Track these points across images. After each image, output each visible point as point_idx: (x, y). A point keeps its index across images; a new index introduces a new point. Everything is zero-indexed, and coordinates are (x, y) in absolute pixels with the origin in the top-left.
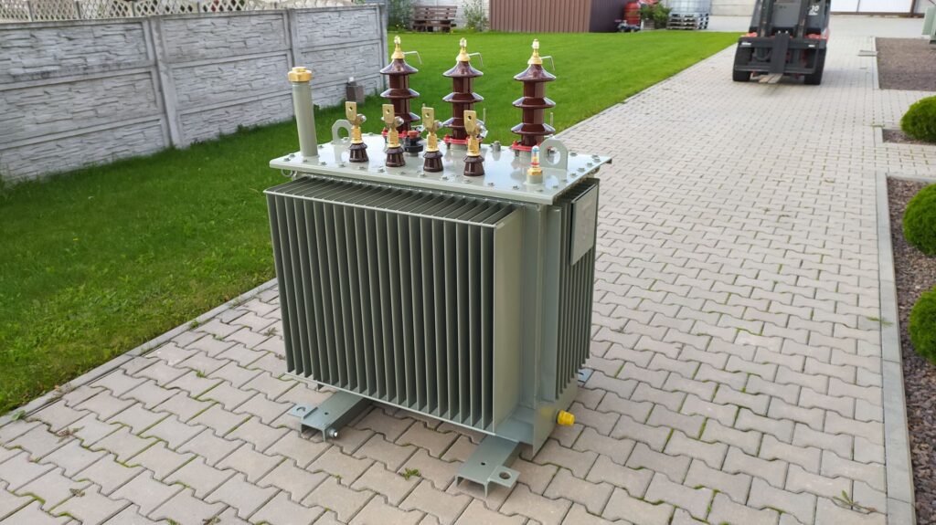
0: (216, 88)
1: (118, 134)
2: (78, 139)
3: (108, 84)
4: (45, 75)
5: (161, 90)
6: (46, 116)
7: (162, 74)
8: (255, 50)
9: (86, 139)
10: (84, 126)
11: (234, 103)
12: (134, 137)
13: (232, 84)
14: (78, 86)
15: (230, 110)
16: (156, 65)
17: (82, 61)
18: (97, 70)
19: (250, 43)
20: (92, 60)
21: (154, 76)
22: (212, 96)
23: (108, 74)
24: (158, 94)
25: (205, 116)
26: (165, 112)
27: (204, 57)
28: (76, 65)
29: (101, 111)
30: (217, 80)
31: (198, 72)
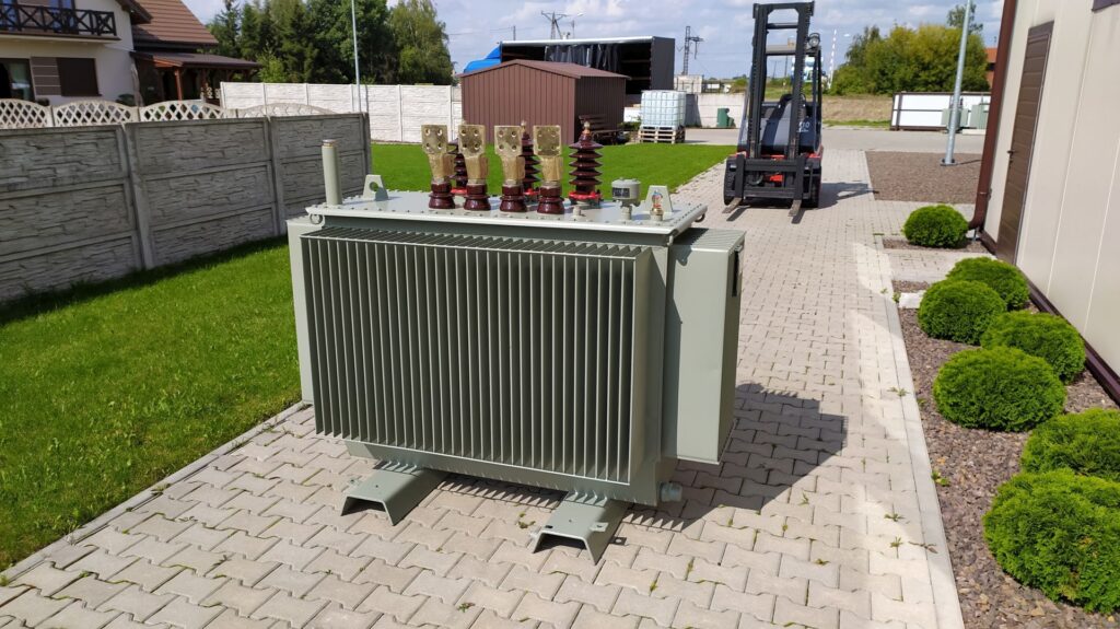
0: (192, 202)
1: (87, 253)
2: (43, 259)
3: (78, 198)
4: (11, 187)
5: (133, 204)
6: (10, 233)
7: (136, 187)
8: (233, 161)
9: (52, 260)
10: (50, 244)
11: (211, 218)
12: (103, 257)
13: (209, 197)
14: (46, 199)
15: (206, 225)
16: (129, 176)
17: (50, 172)
18: (66, 181)
19: (228, 153)
20: (62, 171)
21: (127, 189)
22: (188, 211)
23: (78, 187)
24: (130, 208)
25: (180, 233)
26: (137, 228)
27: (179, 169)
28: (45, 177)
29: (70, 228)
30: (193, 193)
31: (173, 184)
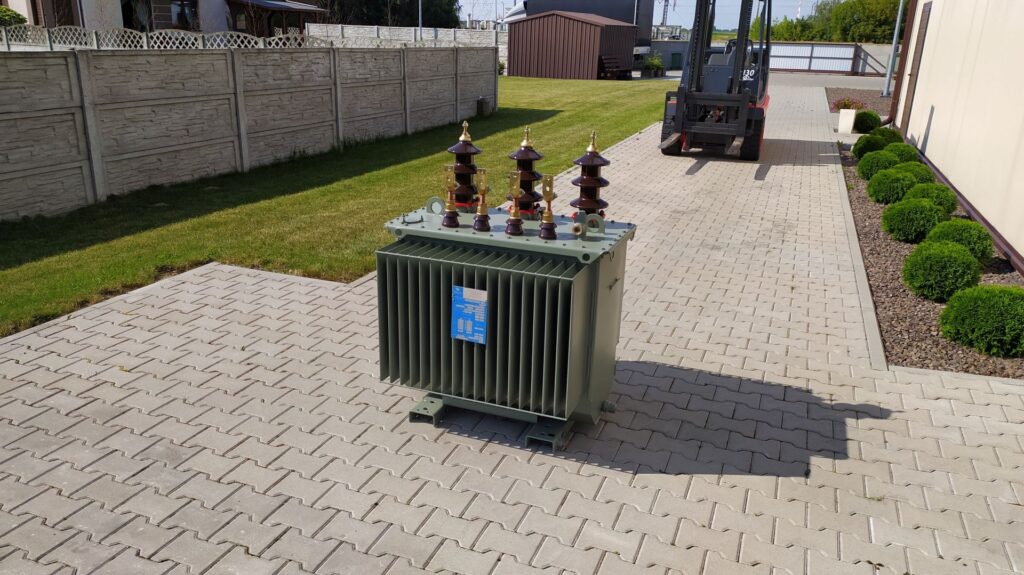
0: (426, 96)
1: (388, 119)
2: (373, 121)
3: (387, 88)
4: (366, 80)
5: (405, 95)
6: (364, 105)
8: (442, 73)
9: (377, 121)
11: (431, 107)
12: (393, 123)
13: (431, 94)
14: (376, 88)
15: (429, 111)
16: (404, 79)
17: (377, 73)
18: (384, 79)
19: (440, 69)
20: (383, 73)
21: (403, 86)
22: (423, 101)
23: (387, 82)
24: (404, 97)
25: (419, 114)
26: (405, 109)
27: (421, 77)
28: (376, 75)
29: (383, 104)
30: (426, 91)
31: (419, 85)
